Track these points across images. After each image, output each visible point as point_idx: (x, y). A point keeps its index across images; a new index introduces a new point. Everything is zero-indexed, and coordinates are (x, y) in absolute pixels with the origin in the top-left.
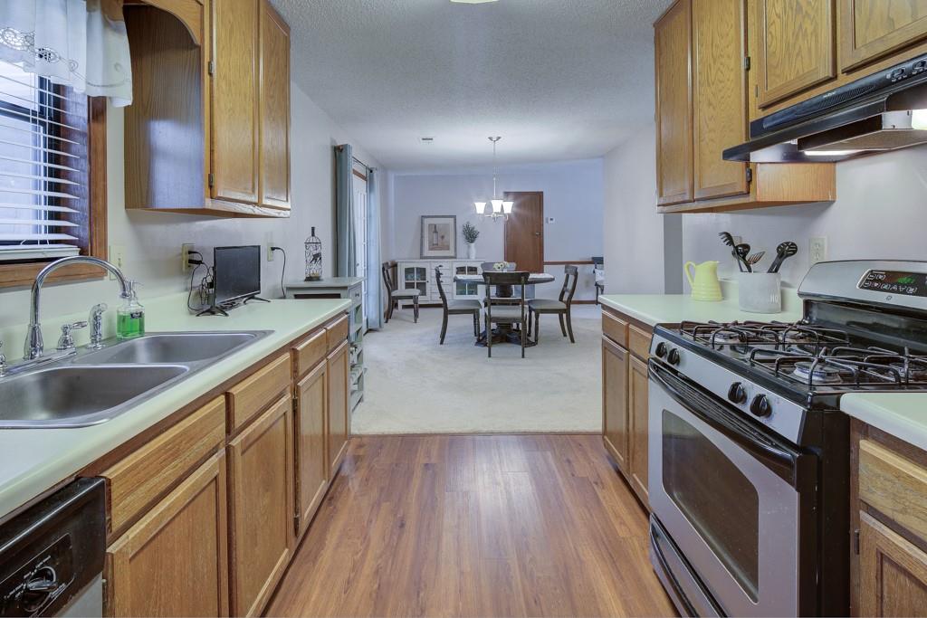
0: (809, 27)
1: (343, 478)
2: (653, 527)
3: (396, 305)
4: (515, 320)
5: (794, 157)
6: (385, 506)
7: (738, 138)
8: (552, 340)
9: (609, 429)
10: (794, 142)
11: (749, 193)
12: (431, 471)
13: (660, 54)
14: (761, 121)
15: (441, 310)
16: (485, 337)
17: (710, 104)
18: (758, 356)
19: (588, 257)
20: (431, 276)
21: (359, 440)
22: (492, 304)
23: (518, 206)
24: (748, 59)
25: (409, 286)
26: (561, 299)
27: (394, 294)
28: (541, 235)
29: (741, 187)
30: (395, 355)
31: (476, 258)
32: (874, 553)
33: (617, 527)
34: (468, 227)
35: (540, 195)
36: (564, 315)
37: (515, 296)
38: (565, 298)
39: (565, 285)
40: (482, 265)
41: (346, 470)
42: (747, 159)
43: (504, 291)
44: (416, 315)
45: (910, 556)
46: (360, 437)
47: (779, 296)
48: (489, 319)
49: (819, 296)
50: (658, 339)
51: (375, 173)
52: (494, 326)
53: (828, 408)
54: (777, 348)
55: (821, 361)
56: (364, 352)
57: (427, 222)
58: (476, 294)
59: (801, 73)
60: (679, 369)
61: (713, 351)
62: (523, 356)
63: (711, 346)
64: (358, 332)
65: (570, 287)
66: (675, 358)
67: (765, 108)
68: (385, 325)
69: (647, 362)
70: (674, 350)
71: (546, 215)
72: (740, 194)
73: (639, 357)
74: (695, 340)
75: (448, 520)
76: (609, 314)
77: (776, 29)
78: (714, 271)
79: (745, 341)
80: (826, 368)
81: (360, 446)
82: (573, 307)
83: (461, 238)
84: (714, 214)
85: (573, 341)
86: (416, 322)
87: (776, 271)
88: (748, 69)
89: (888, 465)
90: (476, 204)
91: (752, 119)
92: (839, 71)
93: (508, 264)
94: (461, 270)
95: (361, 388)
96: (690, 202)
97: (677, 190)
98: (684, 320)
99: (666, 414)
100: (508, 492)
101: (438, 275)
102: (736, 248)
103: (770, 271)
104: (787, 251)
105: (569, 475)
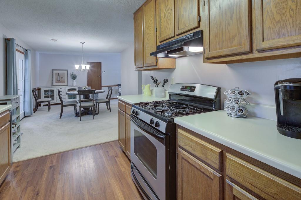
0: (169, 22)
1: (7, 183)
2: (132, 166)
3: (40, 105)
4: (90, 106)
5: (167, 56)
6: (30, 189)
7: (154, 50)
8: (104, 112)
9: (120, 138)
10: (166, 52)
11: (157, 65)
12: (52, 169)
13: (135, 23)
14: (159, 46)
15: (60, 106)
16: (79, 114)
17: (148, 40)
18: (158, 110)
19: (116, 84)
20: (56, 93)
21: (17, 164)
22: (81, 102)
23: (92, 67)
24: (156, 28)
25: (45, 97)
26: (107, 98)
27: (38, 101)
28: (101, 77)
29: (155, 64)
30: (38, 125)
31: (76, 85)
32: (180, 157)
33: (122, 169)
34: (72, 74)
35: (100, 63)
36: (108, 103)
37: (91, 98)
38: (108, 98)
39: (108, 93)
40: (78, 88)
41: (9, 178)
42: (156, 56)
43: (86, 97)
44: (49, 108)
45: (187, 156)
46: (18, 162)
47: (164, 93)
48: (80, 107)
49: (172, 93)
50: (133, 108)
51: (29, 51)
52: (82, 109)
53: (172, 122)
54: (162, 108)
55: (171, 110)
56: (21, 127)
57: (55, 72)
58: (76, 98)
59: (168, 34)
60: (138, 117)
61: (147, 111)
62: (93, 119)
63: (146, 109)
64: (17, 118)
65: (110, 94)
66: (137, 114)
67: (160, 42)
68: (34, 114)
69: (130, 115)
70: (137, 111)
71: (103, 70)
72: (155, 66)
73: (128, 114)
74: (143, 108)
75: (59, 185)
76: (120, 102)
77: (162, 21)
78: (149, 87)
79: (155, 106)
80: (172, 112)
81: (17, 166)
82: (111, 100)
83: (70, 78)
84: (150, 71)
85: (111, 111)
86: (49, 111)
87: (163, 87)
88: (156, 31)
89: (183, 134)
90: (75, 65)
91: (157, 45)
92: (176, 35)
93: (88, 87)
94: (70, 90)
95: (19, 142)
96: (143, 67)
97: (140, 64)
98: (140, 102)
99: (135, 131)
100: (85, 168)
101: (59, 92)
102: (154, 81)
103: (162, 87)
104: (166, 81)
105: (107, 156)
